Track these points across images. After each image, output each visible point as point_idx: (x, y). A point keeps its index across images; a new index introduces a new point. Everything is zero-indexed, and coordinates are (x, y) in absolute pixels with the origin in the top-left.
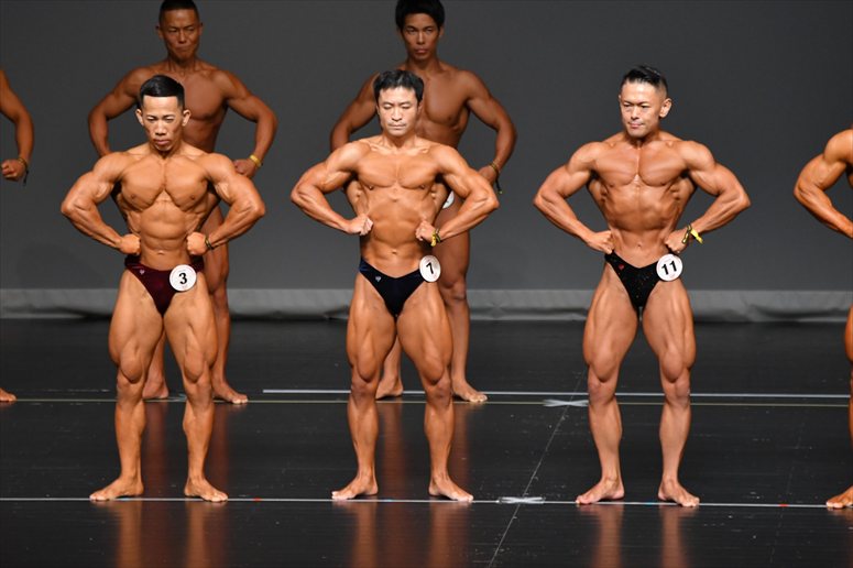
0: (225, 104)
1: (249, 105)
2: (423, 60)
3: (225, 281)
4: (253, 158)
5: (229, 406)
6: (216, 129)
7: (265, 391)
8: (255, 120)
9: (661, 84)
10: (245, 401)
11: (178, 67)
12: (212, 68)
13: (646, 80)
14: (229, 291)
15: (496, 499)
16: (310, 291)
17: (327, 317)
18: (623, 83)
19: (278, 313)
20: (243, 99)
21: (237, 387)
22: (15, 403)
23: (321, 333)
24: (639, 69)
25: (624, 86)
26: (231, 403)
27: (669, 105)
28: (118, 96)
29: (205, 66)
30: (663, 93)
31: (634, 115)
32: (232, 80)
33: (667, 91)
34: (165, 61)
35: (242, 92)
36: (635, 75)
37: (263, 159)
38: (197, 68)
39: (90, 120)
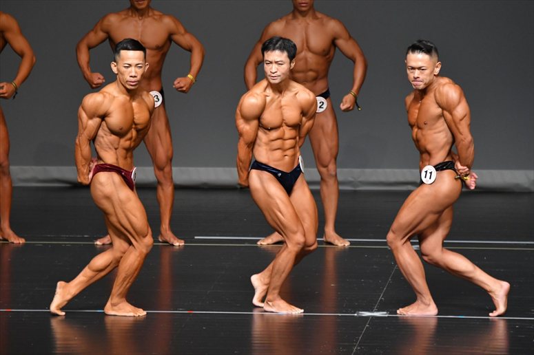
0: (170, 38)
1: (185, 39)
2: (305, 11)
3: (171, 160)
4: (189, 76)
5: (171, 247)
6: (164, 56)
7: (196, 237)
8: (190, 50)
9: (434, 53)
10: (182, 244)
11: (137, 13)
12: (161, 14)
13: (423, 51)
14: (173, 168)
15: (355, 313)
16: (227, 169)
17: (239, 187)
18: (407, 53)
19: (205, 184)
20: (183, 35)
21: (178, 235)
22: (25, 245)
23: (236, 197)
24: (418, 44)
25: (408, 55)
26: (173, 245)
27: (440, 66)
28: (96, 33)
29: (156, 13)
30: (435, 58)
31: (416, 75)
32: (175, 22)
33: (438, 56)
34: (129, 9)
35: (182, 31)
36: (414, 48)
37: (196, 77)
38: (151, 14)
39: (77, 49)
